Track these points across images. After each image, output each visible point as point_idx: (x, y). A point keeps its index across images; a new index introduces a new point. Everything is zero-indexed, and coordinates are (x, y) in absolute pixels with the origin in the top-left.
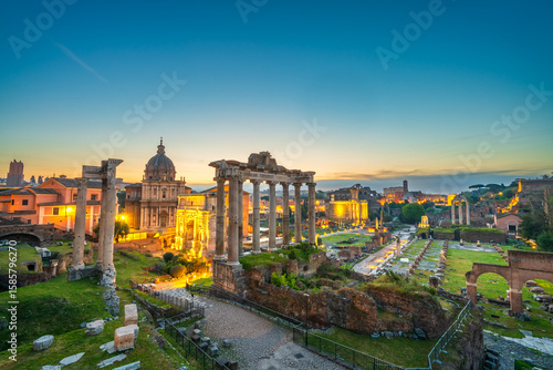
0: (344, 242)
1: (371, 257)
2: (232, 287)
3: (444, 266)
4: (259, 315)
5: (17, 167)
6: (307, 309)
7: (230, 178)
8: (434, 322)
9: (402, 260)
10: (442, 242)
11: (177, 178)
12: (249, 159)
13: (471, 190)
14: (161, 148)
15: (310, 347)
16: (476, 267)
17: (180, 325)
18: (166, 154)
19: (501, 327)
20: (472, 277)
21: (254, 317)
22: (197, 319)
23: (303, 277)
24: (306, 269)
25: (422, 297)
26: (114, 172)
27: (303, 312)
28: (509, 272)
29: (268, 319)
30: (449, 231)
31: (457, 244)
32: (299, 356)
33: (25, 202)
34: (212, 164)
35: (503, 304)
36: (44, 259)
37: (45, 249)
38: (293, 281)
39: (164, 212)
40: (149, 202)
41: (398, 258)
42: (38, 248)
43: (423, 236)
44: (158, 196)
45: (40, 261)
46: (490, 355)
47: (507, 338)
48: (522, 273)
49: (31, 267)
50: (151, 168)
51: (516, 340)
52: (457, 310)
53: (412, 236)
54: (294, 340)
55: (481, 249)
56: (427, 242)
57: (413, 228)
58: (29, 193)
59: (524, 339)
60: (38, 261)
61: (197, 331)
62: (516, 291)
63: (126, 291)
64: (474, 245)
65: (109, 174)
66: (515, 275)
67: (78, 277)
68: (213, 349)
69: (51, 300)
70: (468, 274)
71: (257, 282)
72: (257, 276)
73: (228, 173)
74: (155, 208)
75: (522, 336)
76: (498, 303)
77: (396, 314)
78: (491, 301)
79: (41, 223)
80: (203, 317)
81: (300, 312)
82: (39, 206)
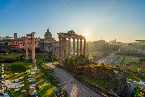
0: (96, 55)
1: (102, 59)
2: (62, 65)
3: (122, 62)
4: (67, 71)
5: (16, 35)
6: (79, 71)
7: (61, 37)
8: (111, 76)
9: (110, 60)
10: (123, 56)
11: (52, 38)
12: (68, 32)
13: (135, 42)
14: (48, 29)
15: (77, 79)
16: (129, 63)
17: (48, 72)
18: (49, 31)
19: (134, 79)
20: (128, 65)
21: (66, 72)
22: (52, 71)
23: (81, 63)
24: (82, 61)
25: (109, 69)
26: (34, 36)
27: (78, 72)
28: (139, 65)
29: (69, 73)
30: (126, 53)
31: (128, 57)
32: (74, 81)
33: (16, 43)
34: (57, 34)
35: (136, 73)
36: (21, 56)
37: (21, 54)
38: (77, 64)
39: (49, 46)
40: (46, 43)
41: (110, 59)
42: (19, 54)
43: (118, 54)
44: (48, 42)
45: (20, 57)
46: (128, 85)
47: (134, 81)
48: (143, 65)
49: (18, 58)
50: (46, 35)
51: (137, 82)
52: (119, 73)
53: (115, 54)
54: (74, 78)
55: (134, 58)
56: (119, 56)
57: (116, 52)
58: (17, 41)
59: (139, 82)
60: (19, 57)
61: (52, 74)
62: (140, 70)
63: (39, 64)
64: (133, 57)
65: (33, 36)
66: (140, 65)
67: (27, 61)
68: (54, 78)
69: (20, 65)
70: (127, 65)
71: (68, 64)
72: (68, 62)
73: (61, 36)
74: (47, 45)
75: (139, 81)
76: (135, 72)
77: (101, 73)
78: (133, 72)
79: (20, 48)
80: (54, 71)
81: (77, 71)
82: (19, 44)
